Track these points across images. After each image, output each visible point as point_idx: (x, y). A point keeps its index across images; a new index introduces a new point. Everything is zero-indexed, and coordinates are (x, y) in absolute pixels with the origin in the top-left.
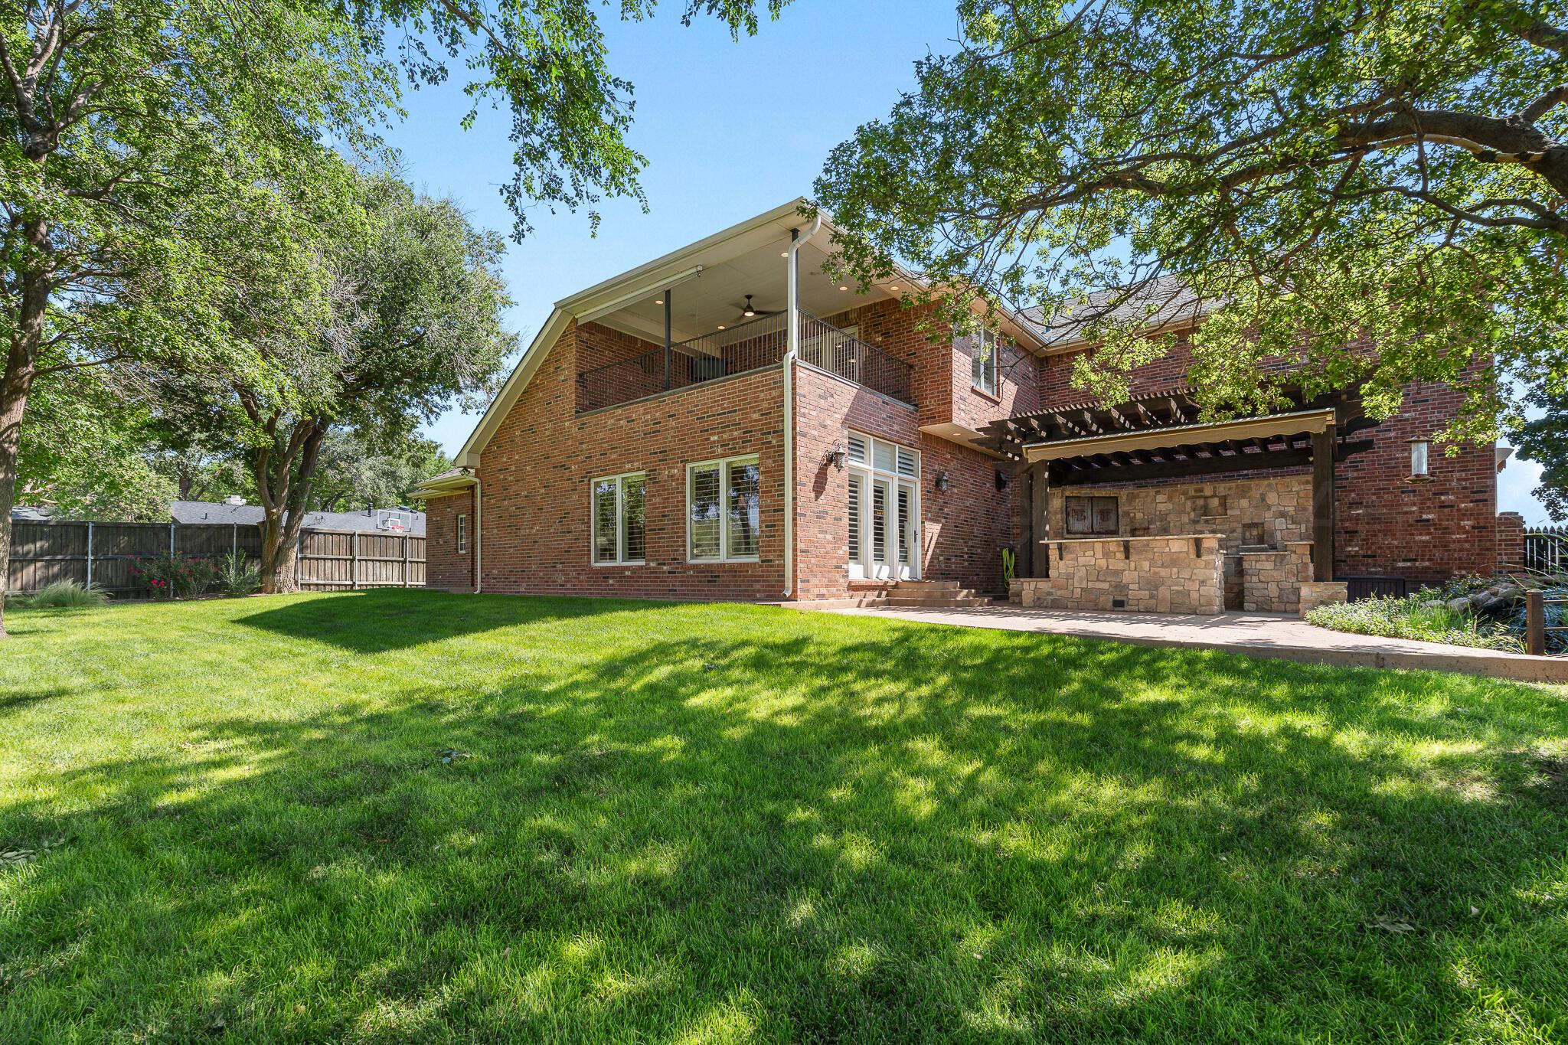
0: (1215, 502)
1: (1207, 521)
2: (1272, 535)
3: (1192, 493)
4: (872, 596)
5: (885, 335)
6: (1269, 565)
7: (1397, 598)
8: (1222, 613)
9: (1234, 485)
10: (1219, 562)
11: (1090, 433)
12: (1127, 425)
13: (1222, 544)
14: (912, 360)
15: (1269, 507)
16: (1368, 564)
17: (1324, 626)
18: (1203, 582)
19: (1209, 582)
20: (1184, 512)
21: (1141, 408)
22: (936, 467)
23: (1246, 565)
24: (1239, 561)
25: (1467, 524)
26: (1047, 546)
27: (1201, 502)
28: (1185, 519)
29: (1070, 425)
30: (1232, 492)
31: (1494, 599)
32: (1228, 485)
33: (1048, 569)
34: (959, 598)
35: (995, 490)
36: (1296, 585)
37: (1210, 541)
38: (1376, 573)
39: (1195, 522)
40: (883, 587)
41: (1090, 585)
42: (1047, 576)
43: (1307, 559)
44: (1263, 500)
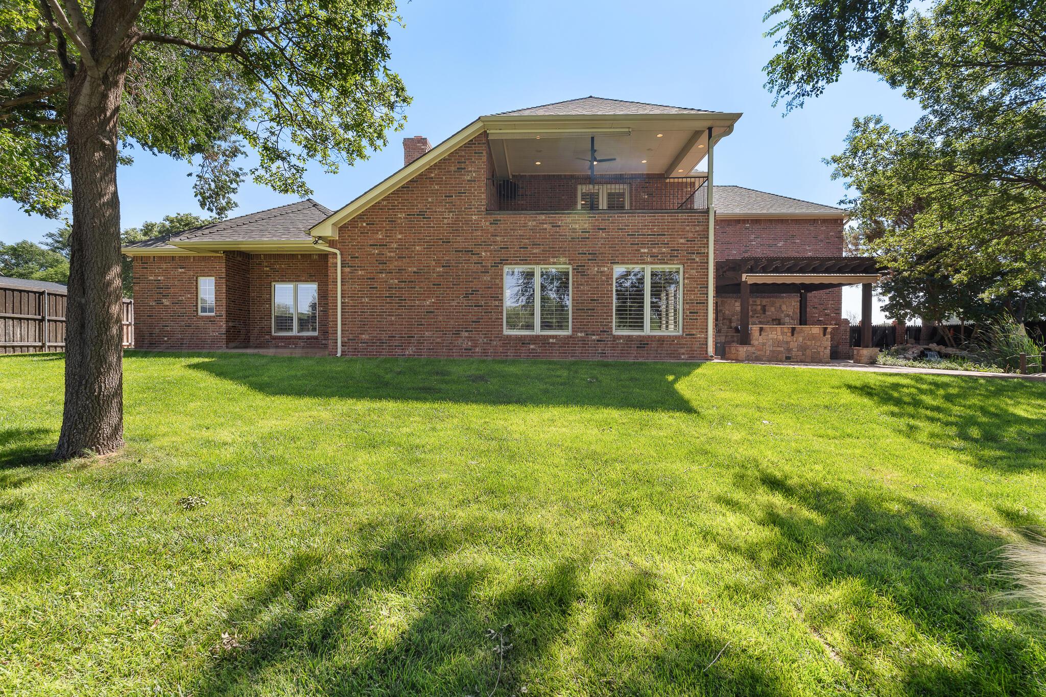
5: (650, 195)
19: (825, 348)
30: (768, 303)
33: (752, 341)
41: (774, 349)
42: (751, 344)
44: (780, 308)
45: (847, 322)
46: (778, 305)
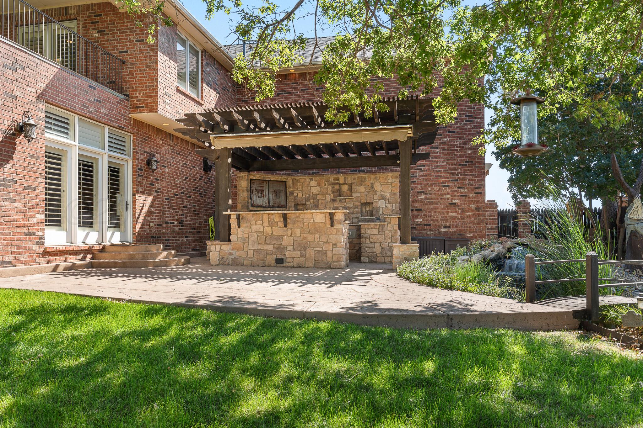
0: (345, 188)
1: (341, 200)
2: (377, 211)
3: (332, 181)
4: (76, 260)
5: (101, 32)
6: (375, 231)
7: (445, 254)
8: (347, 266)
9: (356, 176)
10: (345, 230)
11: (261, 130)
12: (287, 126)
13: (347, 217)
14: (124, 57)
15: (376, 192)
16: (426, 230)
17: (408, 279)
18: (335, 245)
19: (339, 245)
20: (327, 193)
21: (294, 113)
22: (148, 150)
23: (362, 231)
24: (359, 228)
25: (473, 206)
26: (229, 215)
27: (337, 187)
28: (328, 198)
29: (246, 122)
30: (355, 181)
31: (493, 255)
32: (353, 176)
33: (230, 234)
34: (159, 259)
35: (202, 172)
36: (391, 244)
37: (339, 215)
38: (430, 235)
39: (333, 201)
40: (90, 250)
41: (260, 247)
42: (229, 240)
43: (397, 227)
44: (372, 187)
45: (493, 204)
46: (368, 183)
